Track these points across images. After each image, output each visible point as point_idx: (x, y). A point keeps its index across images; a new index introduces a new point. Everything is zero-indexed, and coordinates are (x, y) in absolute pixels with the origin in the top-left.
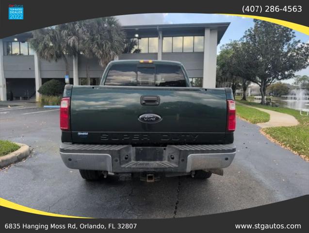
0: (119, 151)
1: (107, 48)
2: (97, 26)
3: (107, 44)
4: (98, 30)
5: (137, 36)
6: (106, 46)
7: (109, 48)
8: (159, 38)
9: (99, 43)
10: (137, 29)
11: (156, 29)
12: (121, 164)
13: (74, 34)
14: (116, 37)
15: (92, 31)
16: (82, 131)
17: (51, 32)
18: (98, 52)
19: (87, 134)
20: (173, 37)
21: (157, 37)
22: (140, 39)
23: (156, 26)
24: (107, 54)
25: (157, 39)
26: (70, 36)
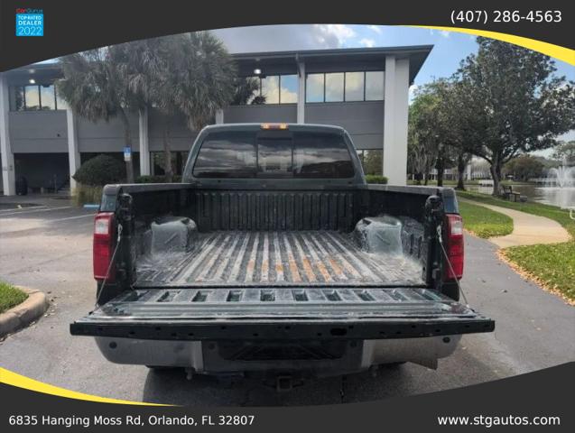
1: (202, 95)
2: (183, 55)
3: (201, 88)
4: (185, 62)
5: (258, 72)
6: (199, 92)
7: (205, 95)
8: (300, 75)
9: (187, 86)
10: (258, 59)
11: (294, 58)
12: (221, 354)
13: (141, 71)
14: (219, 75)
15: (173, 64)
18: (186, 104)
20: (325, 73)
21: (296, 74)
22: (265, 77)
23: (294, 53)
24: (201, 107)
25: (296, 76)
26: (131, 73)
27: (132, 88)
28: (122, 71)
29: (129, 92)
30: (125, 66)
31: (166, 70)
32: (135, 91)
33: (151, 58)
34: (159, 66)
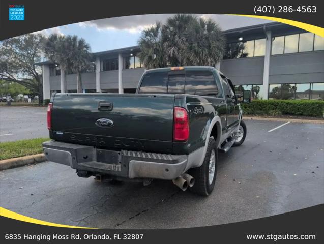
0: (76, 150)
1: (204, 55)
2: (195, 34)
3: (204, 51)
4: (196, 38)
5: (241, 39)
6: (203, 54)
7: (206, 55)
8: (267, 39)
9: (197, 51)
10: (241, 31)
11: (263, 28)
12: (77, 162)
13: (175, 45)
14: (214, 44)
15: (190, 40)
16: (59, 131)
17: (155, 45)
18: (196, 61)
19: (62, 134)
20: (285, 35)
21: (265, 38)
22: (246, 42)
23: (263, 25)
24: (204, 62)
25: (265, 39)
26: (170, 47)
27: (170, 55)
28: (165, 46)
29: (169, 56)
30: (167, 43)
31: (187, 43)
32: (171, 56)
33: (180, 38)
34: (183, 41)
